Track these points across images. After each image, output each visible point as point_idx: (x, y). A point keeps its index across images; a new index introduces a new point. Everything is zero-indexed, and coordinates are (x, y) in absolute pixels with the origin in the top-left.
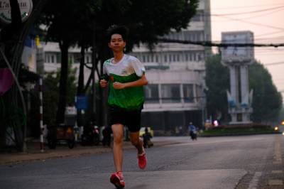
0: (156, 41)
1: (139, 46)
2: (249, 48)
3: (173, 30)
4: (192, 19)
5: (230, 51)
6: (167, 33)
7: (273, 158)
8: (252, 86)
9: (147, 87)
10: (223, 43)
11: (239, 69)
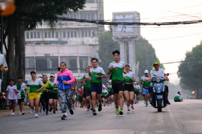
0: (56, 19)
1: (41, 24)
2: (136, 26)
3: (72, 10)
5: (119, 28)
6: (66, 13)
7: (156, 120)
8: (138, 59)
9: (48, 60)
10: (114, 21)
11: (127, 44)
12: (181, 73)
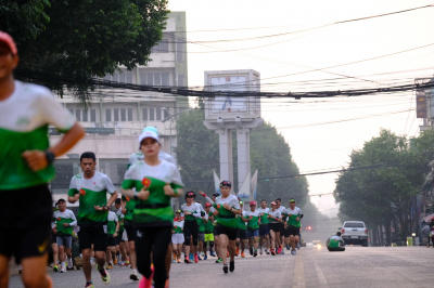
0: (92, 84)
1: (62, 94)
4: (155, 47)
8: (255, 165)
9: (75, 165)
10: (206, 90)
11: (235, 135)
12: (343, 193)
